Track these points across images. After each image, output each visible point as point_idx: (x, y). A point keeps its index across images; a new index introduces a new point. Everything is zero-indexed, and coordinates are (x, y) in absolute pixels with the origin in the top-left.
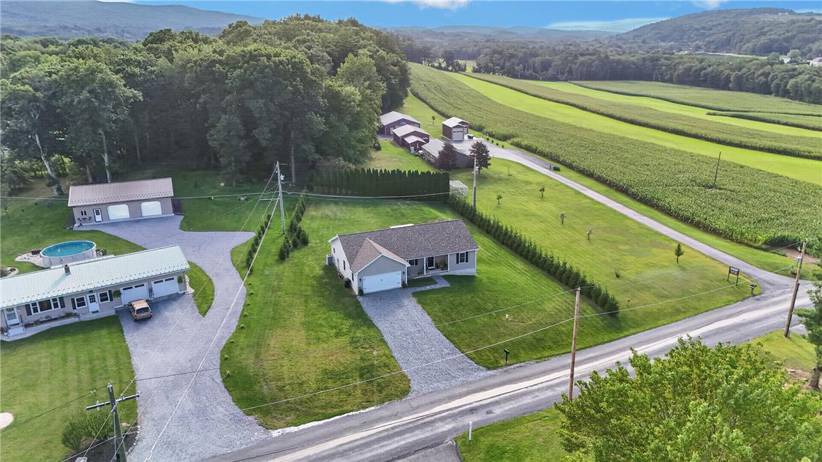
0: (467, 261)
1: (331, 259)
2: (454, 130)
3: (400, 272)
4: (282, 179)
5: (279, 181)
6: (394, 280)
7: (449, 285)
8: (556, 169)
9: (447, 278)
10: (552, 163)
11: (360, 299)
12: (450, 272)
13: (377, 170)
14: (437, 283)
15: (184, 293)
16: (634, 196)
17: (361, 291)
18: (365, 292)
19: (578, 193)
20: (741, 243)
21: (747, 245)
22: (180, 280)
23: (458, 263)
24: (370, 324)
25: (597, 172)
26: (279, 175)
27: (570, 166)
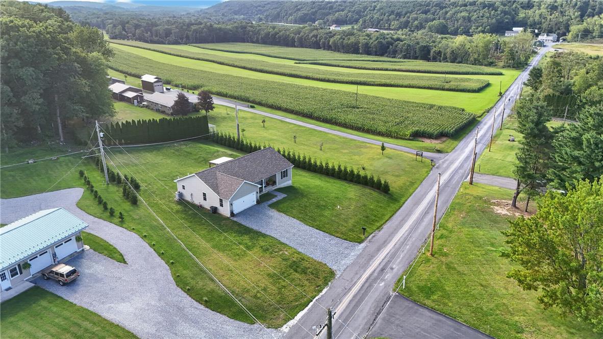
0: (287, 176)
1: (181, 195)
2: (155, 84)
3: (255, 193)
4: (102, 136)
5: (99, 138)
7: (286, 196)
8: (252, 107)
9: (281, 190)
10: (249, 104)
11: (235, 219)
12: (278, 186)
14: (277, 196)
15: (83, 250)
16: (318, 119)
17: (232, 214)
18: (235, 212)
19: (282, 121)
20: (397, 138)
21: (401, 139)
22: (78, 239)
23: (282, 178)
24: (264, 236)
26: (98, 133)
27: (260, 104)
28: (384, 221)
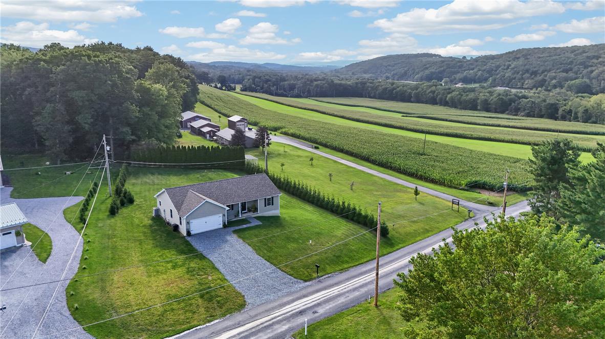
0: (273, 204)
1: (157, 211)
2: (238, 124)
3: (221, 215)
4: (108, 149)
5: (106, 151)
6: (215, 222)
7: (261, 223)
8: (317, 148)
10: (312, 144)
11: (189, 239)
12: (259, 214)
13: (185, 147)
14: (251, 223)
15: (22, 246)
16: (374, 162)
17: (189, 233)
18: (192, 233)
19: (335, 162)
20: (450, 187)
21: (455, 188)
22: (18, 234)
23: (265, 206)
24: (202, 257)
25: (346, 148)
26: (105, 146)
27: (325, 146)
28: (357, 263)
